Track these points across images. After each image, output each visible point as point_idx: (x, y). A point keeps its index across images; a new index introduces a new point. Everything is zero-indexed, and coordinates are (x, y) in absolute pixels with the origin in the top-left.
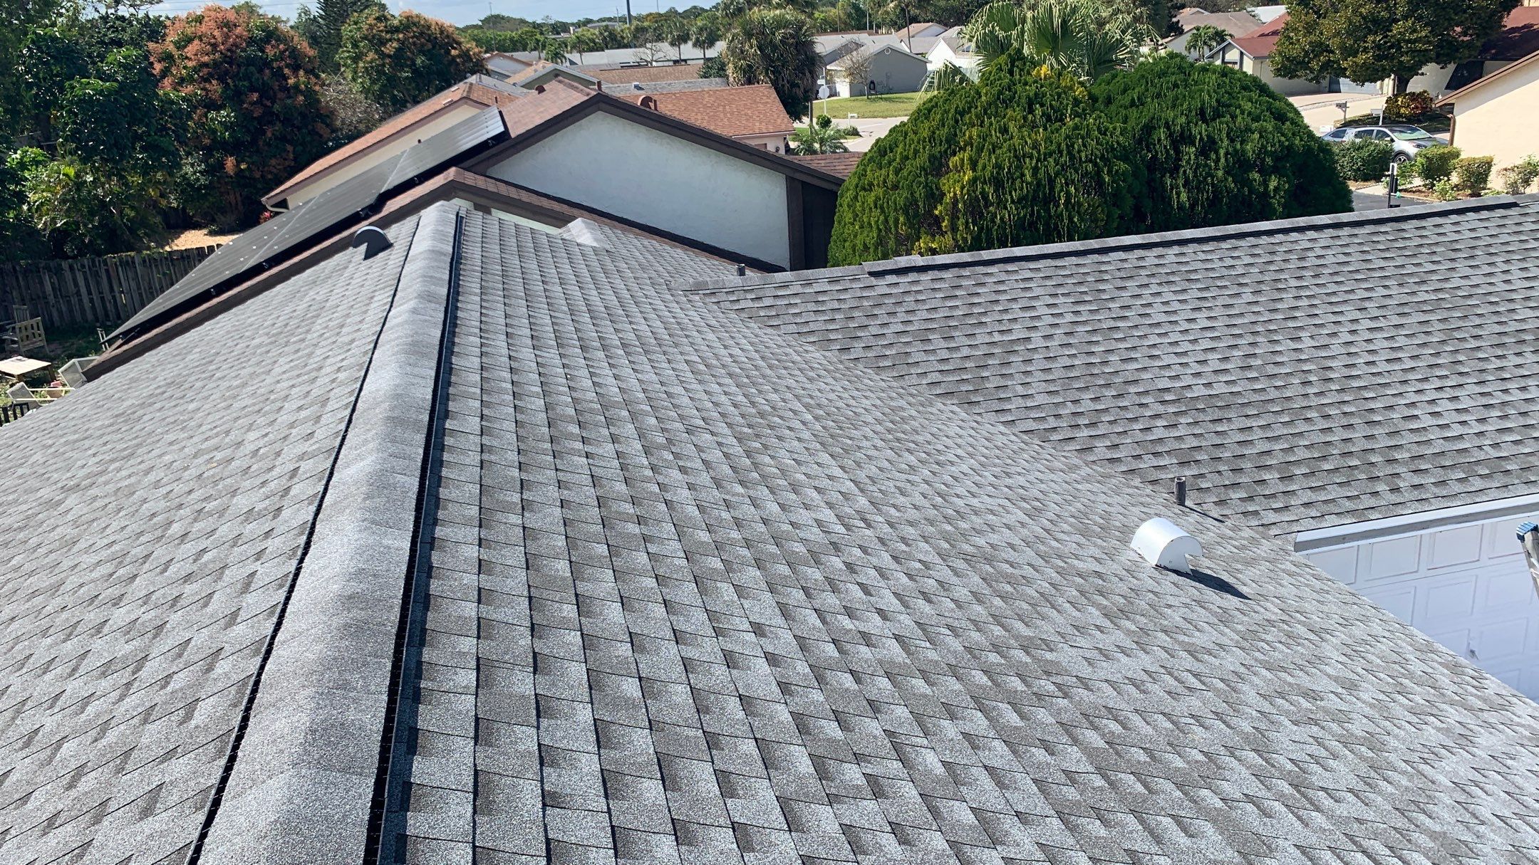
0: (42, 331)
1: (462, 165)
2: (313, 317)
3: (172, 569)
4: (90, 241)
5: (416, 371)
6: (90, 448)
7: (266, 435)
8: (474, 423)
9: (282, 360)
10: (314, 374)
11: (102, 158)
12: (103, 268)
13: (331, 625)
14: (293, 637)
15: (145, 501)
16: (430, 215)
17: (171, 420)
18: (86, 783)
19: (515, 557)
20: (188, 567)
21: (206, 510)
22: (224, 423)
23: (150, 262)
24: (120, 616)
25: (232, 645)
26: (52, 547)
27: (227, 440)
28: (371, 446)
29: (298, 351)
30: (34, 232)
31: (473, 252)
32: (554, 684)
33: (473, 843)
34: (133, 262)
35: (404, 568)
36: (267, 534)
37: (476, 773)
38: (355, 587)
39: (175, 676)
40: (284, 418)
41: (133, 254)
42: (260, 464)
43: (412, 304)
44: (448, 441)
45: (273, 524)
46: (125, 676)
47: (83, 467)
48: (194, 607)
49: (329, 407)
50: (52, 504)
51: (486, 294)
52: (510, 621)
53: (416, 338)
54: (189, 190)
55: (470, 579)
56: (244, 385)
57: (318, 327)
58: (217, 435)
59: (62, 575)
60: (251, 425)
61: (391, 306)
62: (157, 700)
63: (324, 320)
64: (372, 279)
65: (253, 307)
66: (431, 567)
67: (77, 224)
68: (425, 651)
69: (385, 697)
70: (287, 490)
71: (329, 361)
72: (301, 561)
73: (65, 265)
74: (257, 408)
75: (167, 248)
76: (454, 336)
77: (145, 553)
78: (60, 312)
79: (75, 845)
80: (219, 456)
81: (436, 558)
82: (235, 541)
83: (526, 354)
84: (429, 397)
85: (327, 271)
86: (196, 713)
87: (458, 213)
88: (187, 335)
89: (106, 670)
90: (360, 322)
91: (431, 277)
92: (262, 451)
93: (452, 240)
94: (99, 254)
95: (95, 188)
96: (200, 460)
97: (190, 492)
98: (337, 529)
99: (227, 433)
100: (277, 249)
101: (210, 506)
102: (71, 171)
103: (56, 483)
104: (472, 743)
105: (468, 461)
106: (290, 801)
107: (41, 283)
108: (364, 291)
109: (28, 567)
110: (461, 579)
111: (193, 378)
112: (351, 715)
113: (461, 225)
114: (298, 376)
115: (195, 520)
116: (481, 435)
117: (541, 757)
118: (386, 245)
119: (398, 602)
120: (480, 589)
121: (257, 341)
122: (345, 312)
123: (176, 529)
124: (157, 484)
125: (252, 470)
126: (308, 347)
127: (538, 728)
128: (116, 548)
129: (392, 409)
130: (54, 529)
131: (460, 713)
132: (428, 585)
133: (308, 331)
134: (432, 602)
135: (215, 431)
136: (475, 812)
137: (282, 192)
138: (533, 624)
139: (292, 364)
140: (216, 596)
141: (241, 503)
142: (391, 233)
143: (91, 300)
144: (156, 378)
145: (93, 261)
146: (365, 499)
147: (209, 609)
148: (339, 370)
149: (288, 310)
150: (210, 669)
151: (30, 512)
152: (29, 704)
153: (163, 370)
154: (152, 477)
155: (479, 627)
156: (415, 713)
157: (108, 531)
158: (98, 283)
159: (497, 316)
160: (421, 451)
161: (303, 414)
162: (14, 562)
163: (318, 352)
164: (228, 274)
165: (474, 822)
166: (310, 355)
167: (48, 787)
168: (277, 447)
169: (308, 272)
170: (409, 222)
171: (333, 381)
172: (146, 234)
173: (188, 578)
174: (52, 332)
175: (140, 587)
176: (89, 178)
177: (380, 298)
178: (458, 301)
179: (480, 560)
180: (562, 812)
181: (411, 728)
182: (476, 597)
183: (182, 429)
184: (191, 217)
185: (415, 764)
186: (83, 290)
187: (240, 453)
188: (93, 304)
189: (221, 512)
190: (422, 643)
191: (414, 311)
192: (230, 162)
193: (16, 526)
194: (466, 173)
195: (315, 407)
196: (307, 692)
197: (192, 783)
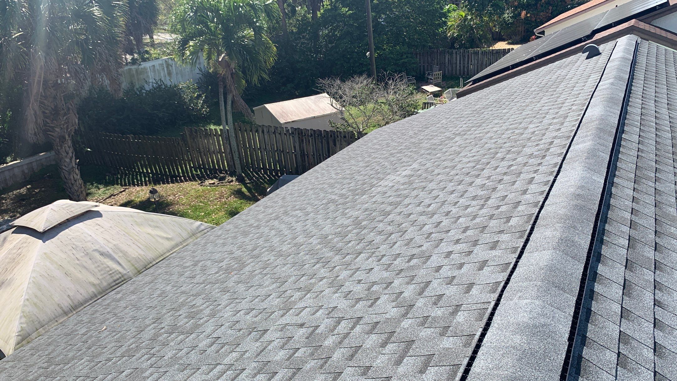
0: (441, 77)
1: (638, 18)
2: (559, 82)
3: (498, 170)
4: (464, 43)
5: (612, 110)
6: (463, 121)
7: (538, 127)
8: (636, 138)
9: (544, 98)
10: (560, 105)
11: (476, 9)
12: (467, 54)
13: (570, 203)
14: (553, 204)
15: (486, 143)
16: (623, 41)
17: (496, 115)
18: (469, 233)
19: (650, 200)
20: (505, 170)
21: (512, 151)
22: (519, 119)
23: (484, 53)
24: (479, 181)
25: (525, 201)
26: (451, 153)
27: (520, 126)
28: (589, 138)
29: (552, 95)
30: (446, 37)
31: (642, 60)
32: (664, 258)
33: (622, 305)
34: (478, 53)
35: (601, 190)
36: (539, 164)
37: (625, 279)
38: (579, 191)
39: (502, 207)
40: (546, 121)
41: (479, 49)
42: (535, 137)
43: (611, 81)
44: (623, 143)
45: (542, 161)
46: (482, 202)
47: (461, 127)
48: (508, 185)
49: (567, 120)
50: (449, 138)
51: (647, 80)
52: (645, 226)
53: (612, 96)
54: (505, 25)
55: (629, 203)
56: (527, 106)
57: (562, 86)
58: (516, 123)
59: (456, 163)
60: (531, 122)
61: (600, 81)
62: (495, 213)
63: (565, 83)
64: (590, 68)
65: (531, 75)
66: (611, 193)
67: (462, 35)
68: (607, 225)
69: (590, 237)
70: (548, 149)
71: (568, 101)
72: (556, 177)
73: (454, 51)
74: (533, 115)
75: (491, 48)
76: (629, 98)
77: (487, 162)
78: (448, 70)
79: (467, 251)
80: (517, 131)
81: (614, 190)
82: (525, 164)
83: (664, 111)
84: (617, 122)
85: (566, 63)
86: (511, 221)
87: (637, 41)
88: (501, 83)
89: (474, 198)
90: (583, 86)
91: (621, 69)
92: (536, 132)
93: (633, 54)
94: (466, 48)
95: (471, 21)
96: (509, 132)
97: (505, 143)
98: (573, 168)
99: (521, 123)
100: (541, 52)
101: (513, 150)
102: (464, 15)
103: (451, 131)
104: (624, 268)
105: (631, 154)
106: (552, 260)
107: (445, 58)
108: (585, 73)
109: (443, 158)
110: (624, 202)
111: (504, 100)
112: (576, 239)
113: (638, 47)
114: (552, 105)
115: (507, 154)
116: (639, 144)
117: (655, 285)
118: (599, 54)
119: (597, 203)
120: (632, 208)
121: (533, 89)
122: (575, 81)
123: (499, 155)
124: (491, 138)
125: (532, 139)
126: (557, 94)
127: (655, 273)
128: (475, 158)
129: (600, 124)
130: (451, 147)
131: (620, 254)
132: (610, 200)
133: (557, 88)
134: (611, 207)
135: (515, 122)
136: (623, 294)
137: (544, 27)
138: (656, 231)
139: (549, 100)
140: (517, 183)
141: (527, 151)
142: (601, 48)
143: (460, 66)
144: (488, 99)
145: (464, 51)
146: (586, 159)
147: (515, 187)
148: (572, 105)
149: (547, 78)
150: (516, 207)
151: (442, 140)
152: (446, 203)
153: (492, 96)
154: (489, 135)
155: (631, 224)
156: (601, 248)
157: (472, 151)
158: (464, 60)
159: (651, 92)
160: (611, 144)
161: (555, 121)
162: (437, 155)
163: (562, 96)
164: (518, 61)
165: (623, 297)
166: (558, 97)
167: (456, 230)
168: (543, 132)
169: (557, 63)
170: (610, 44)
171: (570, 109)
172: (485, 42)
173: (505, 174)
174: (445, 78)
175: (486, 173)
176: (469, 17)
177: (594, 76)
178: (633, 82)
179: (633, 197)
180: (663, 310)
181: (598, 253)
182: (631, 211)
183: (501, 119)
184: (502, 36)
185: (599, 266)
186: (458, 62)
187: (527, 131)
188: (460, 68)
189: (519, 153)
190: (606, 222)
191: (612, 84)
192: (524, 13)
193: (438, 144)
194: (640, 22)
195: (561, 119)
196: (559, 225)
197: (510, 244)
